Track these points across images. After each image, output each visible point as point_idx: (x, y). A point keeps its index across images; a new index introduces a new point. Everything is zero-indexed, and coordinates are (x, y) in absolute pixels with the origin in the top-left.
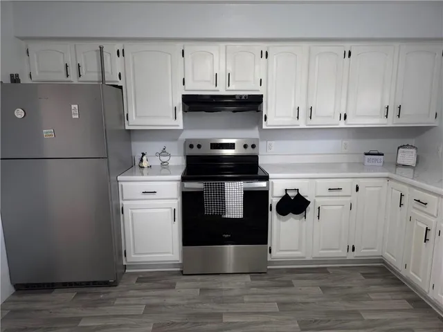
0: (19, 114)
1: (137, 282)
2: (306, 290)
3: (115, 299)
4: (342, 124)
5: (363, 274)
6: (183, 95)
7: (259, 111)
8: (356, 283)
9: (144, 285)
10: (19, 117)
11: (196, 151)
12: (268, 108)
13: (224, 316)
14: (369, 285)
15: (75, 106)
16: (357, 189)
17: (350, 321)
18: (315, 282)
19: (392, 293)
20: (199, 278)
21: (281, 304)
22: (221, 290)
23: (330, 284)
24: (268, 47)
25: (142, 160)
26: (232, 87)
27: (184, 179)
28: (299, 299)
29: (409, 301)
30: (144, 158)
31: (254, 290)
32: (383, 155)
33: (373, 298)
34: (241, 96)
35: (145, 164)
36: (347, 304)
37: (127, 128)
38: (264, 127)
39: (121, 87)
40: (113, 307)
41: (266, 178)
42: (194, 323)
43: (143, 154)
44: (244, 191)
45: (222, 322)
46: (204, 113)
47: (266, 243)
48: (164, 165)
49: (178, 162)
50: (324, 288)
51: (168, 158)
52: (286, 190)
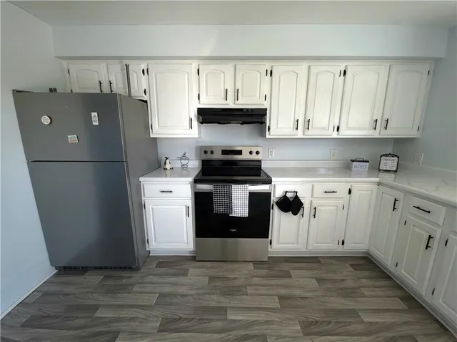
0: (46, 120)
1: (157, 266)
2: (303, 281)
3: (133, 285)
4: (335, 135)
5: (351, 265)
6: (198, 109)
7: (263, 123)
8: (347, 275)
9: (162, 270)
10: (46, 123)
11: (209, 157)
12: (272, 120)
13: (228, 312)
14: (359, 278)
15: (94, 114)
16: (350, 192)
17: (350, 323)
18: (310, 272)
19: (383, 289)
20: (209, 264)
21: (281, 298)
22: (228, 279)
23: (324, 276)
24: (272, 66)
25: (165, 163)
26: (241, 101)
27: (196, 181)
28: (297, 292)
29: (401, 298)
30: (168, 161)
31: (256, 280)
32: (368, 162)
33: (366, 293)
34: (247, 109)
35: (168, 166)
36: (343, 301)
37: (152, 136)
38: (268, 136)
39: (146, 102)
40: (130, 295)
41: (269, 181)
42: (200, 319)
43: (167, 158)
44: (250, 193)
45: (226, 319)
46: (217, 124)
47: (268, 237)
48: (184, 167)
49: (194, 165)
50: (319, 280)
51: (187, 161)
52: (286, 192)
